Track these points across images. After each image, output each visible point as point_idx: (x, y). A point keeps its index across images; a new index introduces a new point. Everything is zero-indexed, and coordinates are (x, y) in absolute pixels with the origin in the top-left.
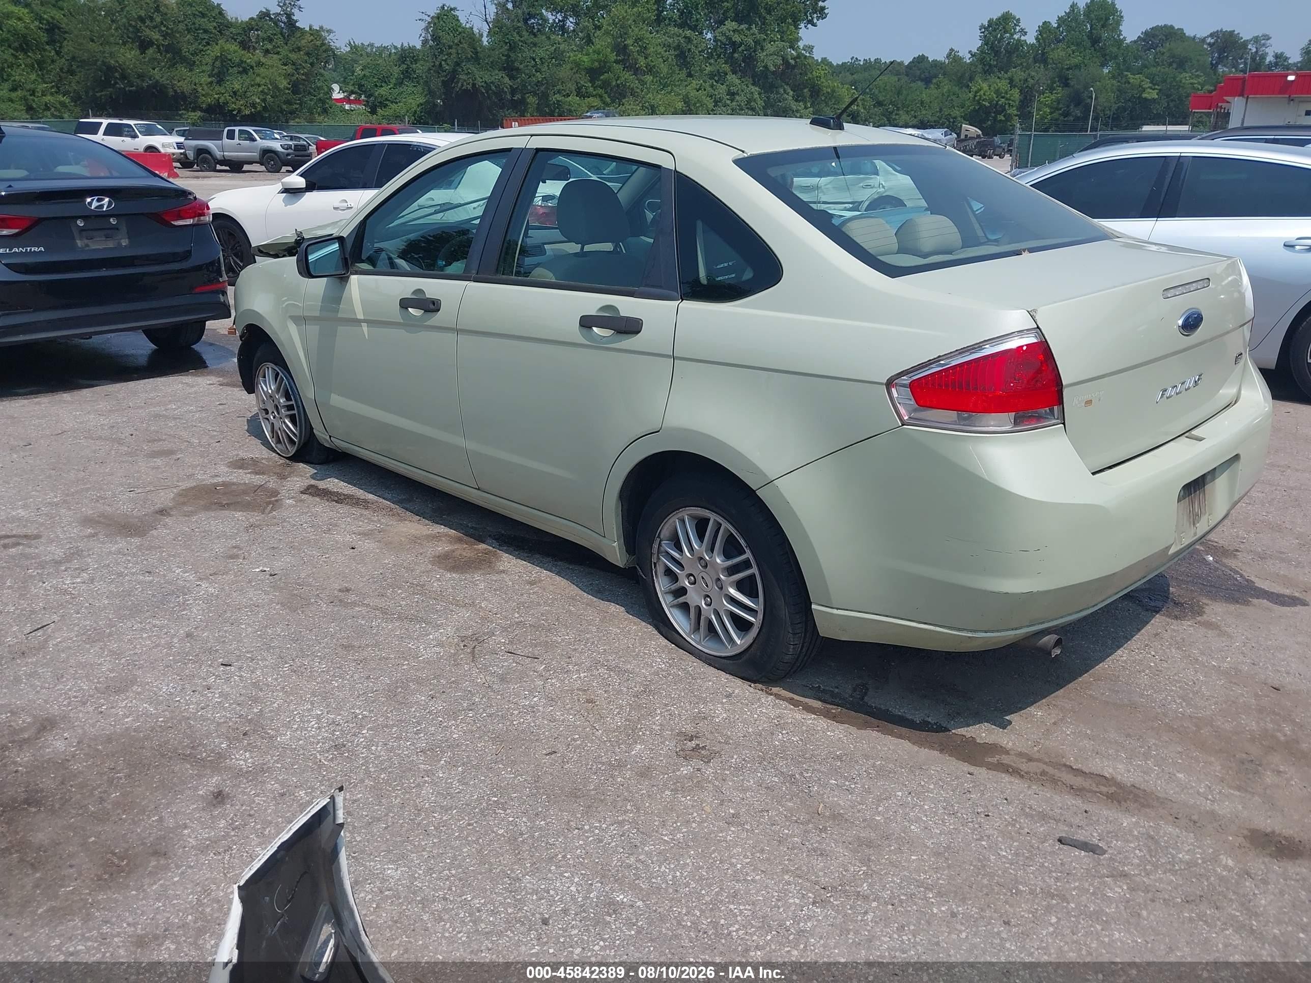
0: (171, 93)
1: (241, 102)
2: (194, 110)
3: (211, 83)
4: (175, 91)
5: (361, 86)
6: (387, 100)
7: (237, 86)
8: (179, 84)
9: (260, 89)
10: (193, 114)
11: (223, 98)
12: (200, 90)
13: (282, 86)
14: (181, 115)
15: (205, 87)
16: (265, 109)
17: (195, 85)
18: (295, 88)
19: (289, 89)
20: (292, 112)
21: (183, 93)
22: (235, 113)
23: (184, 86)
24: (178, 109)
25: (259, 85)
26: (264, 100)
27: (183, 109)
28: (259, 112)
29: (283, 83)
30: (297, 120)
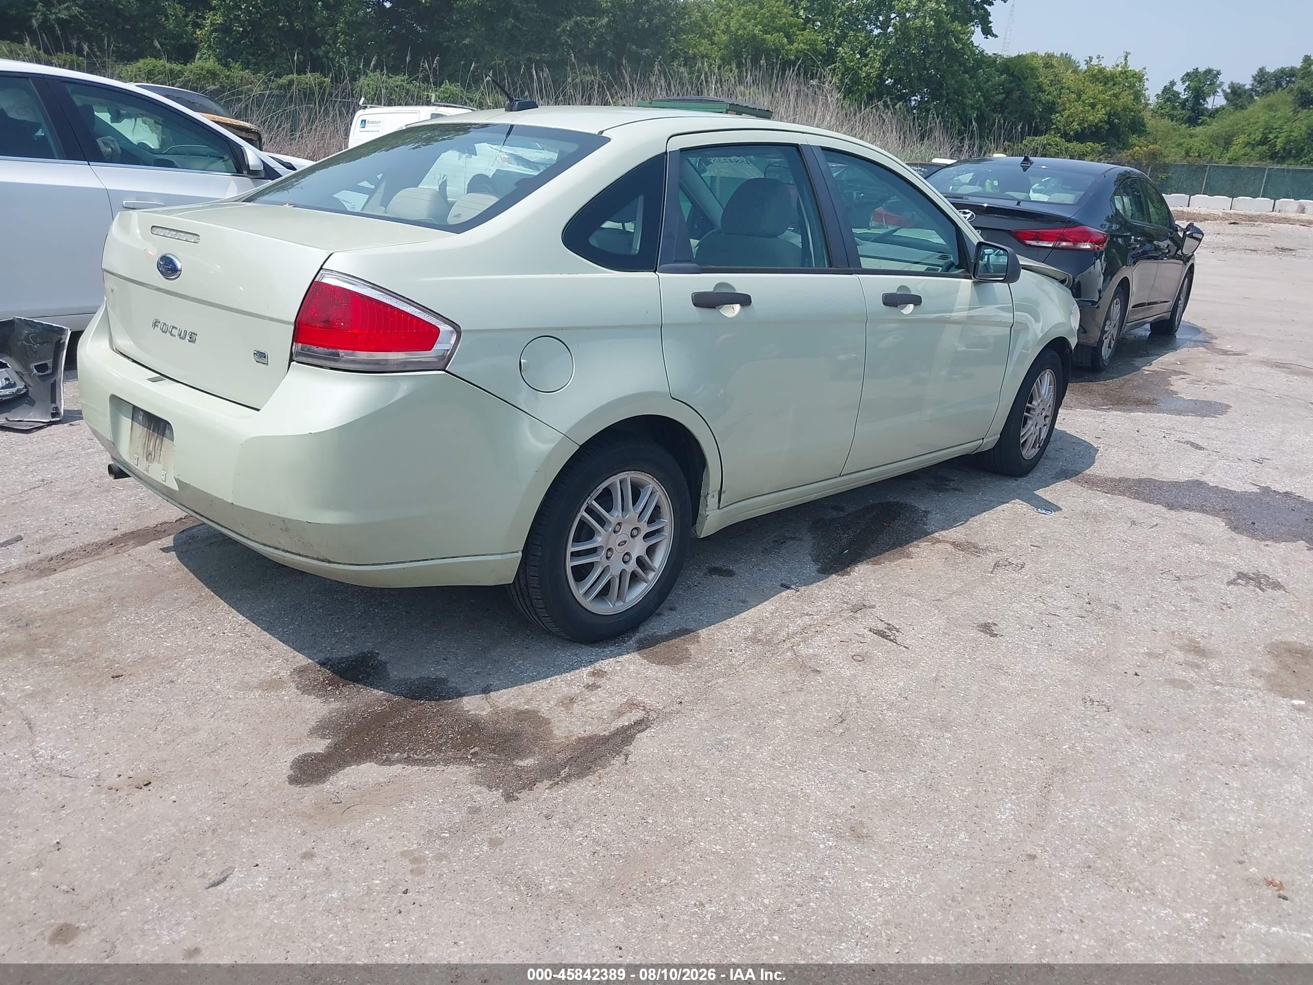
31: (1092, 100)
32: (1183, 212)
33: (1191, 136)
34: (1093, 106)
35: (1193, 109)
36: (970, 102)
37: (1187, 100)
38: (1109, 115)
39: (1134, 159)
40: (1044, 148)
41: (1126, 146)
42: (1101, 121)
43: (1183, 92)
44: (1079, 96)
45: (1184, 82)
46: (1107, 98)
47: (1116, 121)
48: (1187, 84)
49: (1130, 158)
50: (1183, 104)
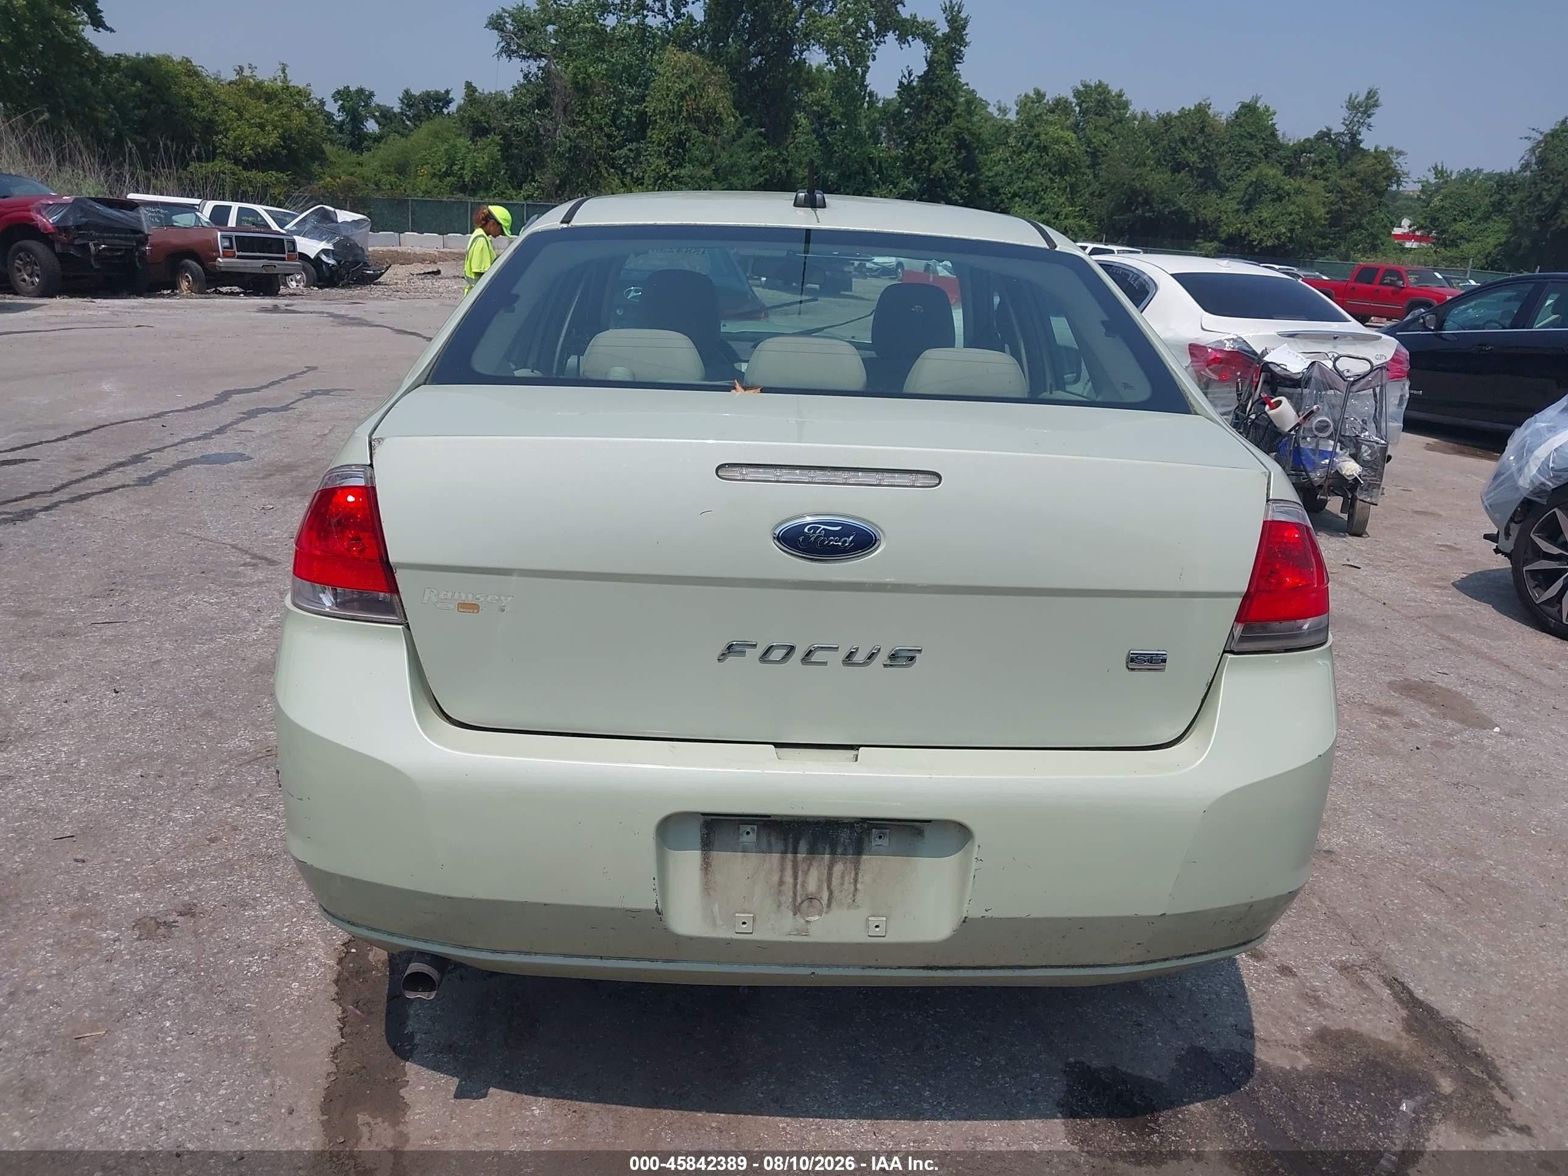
0: (1193, 220)
1: (1265, 233)
2: (1211, 241)
3: (1238, 211)
4: (1197, 219)
5: (1434, 219)
6: (1462, 237)
7: (1265, 215)
8: (1205, 211)
9: (1291, 218)
10: (1209, 244)
11: (1246, 228)
12: (1224, 217)
13: (1316, 215)
14: (1196, 245)
15: (1231, 216)
16: (1291, 240)
17: (1220, 212)
18: (1335, 218)
19: (1326, 219)
20: (1324, 248)
21: (1205, 221)
22: (1255, 243)
23: (1209, 214)
24: (1196, 238)
25: (1290, 214)
26: (1292, 231)
27: (1201, 238)
28: (1284, 244)
29: (1320, 212)
30: (1329, 257)
31: (258, 120)
32: (397, 251)
33: (360, 164)
34: (262, 127)
35: (352, 133)
36: (104, 116)
37: (343, 122)
38: (282, 137)
39: (328, 192)
40: (217, 177)
41: (311, 177)
42: (277, 147)
43: (336, 113)
44: (241, 115)
45: (336, 101)
46: (276, 118)
47: (293, 145)
48: (340, 102)
49: (322, 190)
50: (340, 127)
